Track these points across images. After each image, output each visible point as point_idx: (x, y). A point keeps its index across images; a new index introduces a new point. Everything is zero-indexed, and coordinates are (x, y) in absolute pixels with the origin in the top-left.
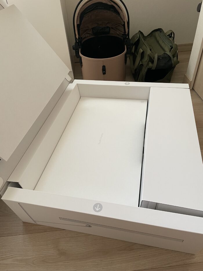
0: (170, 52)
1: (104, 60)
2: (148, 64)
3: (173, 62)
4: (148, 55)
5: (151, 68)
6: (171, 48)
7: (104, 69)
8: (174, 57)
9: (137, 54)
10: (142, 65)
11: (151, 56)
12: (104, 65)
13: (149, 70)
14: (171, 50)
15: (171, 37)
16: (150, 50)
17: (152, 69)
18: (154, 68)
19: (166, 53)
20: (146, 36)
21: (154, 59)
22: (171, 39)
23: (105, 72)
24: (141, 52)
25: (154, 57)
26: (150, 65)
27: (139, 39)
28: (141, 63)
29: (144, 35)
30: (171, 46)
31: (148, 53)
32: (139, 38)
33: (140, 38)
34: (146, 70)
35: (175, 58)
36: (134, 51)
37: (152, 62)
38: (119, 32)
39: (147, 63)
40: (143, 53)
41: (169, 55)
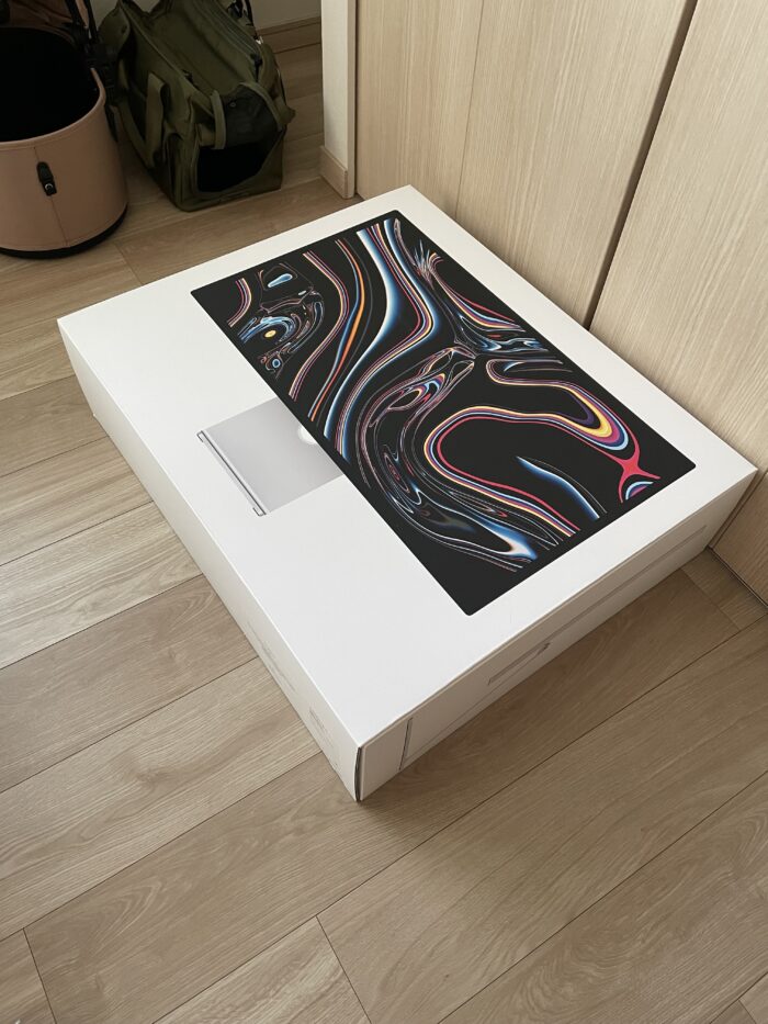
0: (257, 81)
1: (36, 142)
2: (196, 133)
3: (276, 117)
4: (189, 100)
5: (213, 146)
6: (258, 64)
7: (45, 175)
8: (274, 97)
9: (146, 95)
10: (176, 135)
11: (198, 102)
12: (41, 160)
13: (206, 152)
14: (257, 71)
15: (239, 15)
16: (190, 79)
17: (216, 148)
18: (220, 144)
19: (245, 84)
20: (149, 11)
21: (212, 112)
22: (243, 22)
23: (53, 184)
24: (159, 90)
25: (211, 106)
26: (206, 134)
27: (132, 35)
28: (169, 131)
29: (143, 10)
30: (253, 57)
31: (186, 94)
32: (132, 31)
33: (136, 32)
34: (195, 153)
35: (279, 99)
36: (129, 84)
37: (210, 123)
38: (50, 17)
39: (191, 128)
40: (165, 91)
41: (258, 92)
